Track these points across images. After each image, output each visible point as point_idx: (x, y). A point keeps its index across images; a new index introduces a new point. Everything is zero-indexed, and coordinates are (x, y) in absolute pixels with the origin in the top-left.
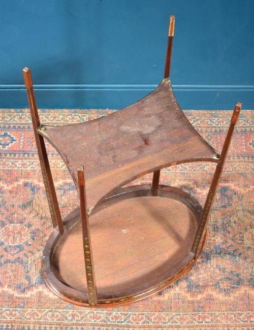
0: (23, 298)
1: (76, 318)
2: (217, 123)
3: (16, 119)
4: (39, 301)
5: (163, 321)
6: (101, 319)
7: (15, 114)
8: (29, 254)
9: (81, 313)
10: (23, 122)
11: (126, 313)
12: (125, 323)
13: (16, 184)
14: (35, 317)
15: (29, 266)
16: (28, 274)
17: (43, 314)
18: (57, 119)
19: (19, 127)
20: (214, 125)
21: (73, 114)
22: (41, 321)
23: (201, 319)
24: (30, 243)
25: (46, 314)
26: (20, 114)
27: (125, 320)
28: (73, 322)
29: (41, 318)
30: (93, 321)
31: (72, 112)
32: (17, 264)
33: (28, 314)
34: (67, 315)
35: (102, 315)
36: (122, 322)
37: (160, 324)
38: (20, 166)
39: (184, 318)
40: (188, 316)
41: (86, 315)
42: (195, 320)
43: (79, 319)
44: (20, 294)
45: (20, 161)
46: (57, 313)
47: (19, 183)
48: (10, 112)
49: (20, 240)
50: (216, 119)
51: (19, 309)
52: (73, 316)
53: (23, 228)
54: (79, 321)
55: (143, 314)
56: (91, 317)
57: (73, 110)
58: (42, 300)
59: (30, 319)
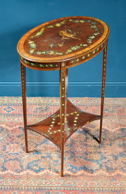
0: (19, 175)
1: (47, 184)
2: (118, 103)
3: (14, 101)
4: (27, 176)
5: (94, 185)
6: (61, 184)
7: (14, 99)
8: (22, 157)
9: (50, 181)
10: (18, 102)
11: (74, 181)
12: (74, 186)
13: (15, 127)
14: (25, 183)
15: (22, 162)
16: (21, 165)
17: (29, 182)
18: (36, 101)
19: (16, 105)
20: (116, 104)
21: (44, 99)
22: (29, 185)
23: (114, 184)
24: (22, 152)
25: (31, 182)
26: (17, 99)
27: (74, 184)
28: (46, 185)
29: (28, 184)
30: (56, 185)
31: (43, 98)
32: (15, 160)
33: (21, 182)
34: (42, 182)
35: (61, 182)
36: (72, 185)
37: (93, 186)
38: (17, 120)
39: (106, 184)
40: (108, 183)
41: (53, 182)
42: (111, 184)
43: (49, 184)
44: (17, 173)
45: (17, 118)
46: (37, 181)
47: (17, 127)
48: (12, 98)
49: (17, 151)
50: (117, 101)
51: (17, 180)
52: (46, 183)
53: (18, 145)
54: (49, 185)
55: (83, 182)
56: (55, 183)
57: (44, 97)
58: (29, 176)
59: (22, 184)
